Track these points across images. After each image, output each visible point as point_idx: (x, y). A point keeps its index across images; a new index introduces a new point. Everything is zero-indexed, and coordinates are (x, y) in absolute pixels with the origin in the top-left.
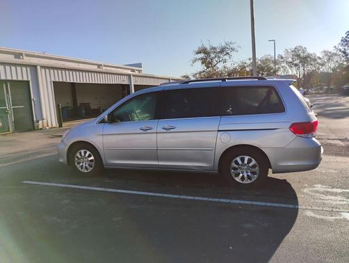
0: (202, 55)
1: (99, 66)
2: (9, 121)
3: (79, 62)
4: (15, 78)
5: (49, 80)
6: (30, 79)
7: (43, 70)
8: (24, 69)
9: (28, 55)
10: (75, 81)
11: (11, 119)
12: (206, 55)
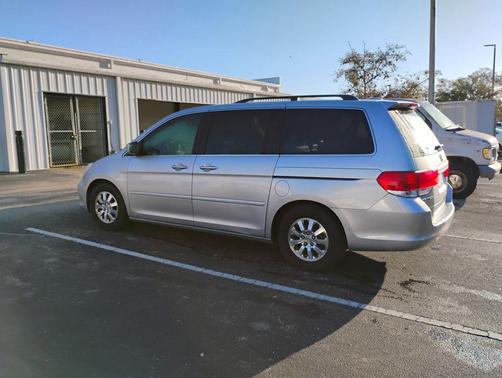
0: (349, 66)
1: (216, 80)
2: (76, 150)
3: (187, 74)
4: (85, 93)
5: (132, 97)
6: (106, 94)
7: (125, 83)
8: (99, 80)
9: (117, 63)
10: (179, 101)
11: (78, 146)
12: (357, 66)
